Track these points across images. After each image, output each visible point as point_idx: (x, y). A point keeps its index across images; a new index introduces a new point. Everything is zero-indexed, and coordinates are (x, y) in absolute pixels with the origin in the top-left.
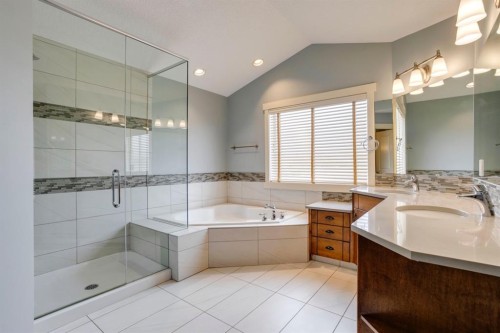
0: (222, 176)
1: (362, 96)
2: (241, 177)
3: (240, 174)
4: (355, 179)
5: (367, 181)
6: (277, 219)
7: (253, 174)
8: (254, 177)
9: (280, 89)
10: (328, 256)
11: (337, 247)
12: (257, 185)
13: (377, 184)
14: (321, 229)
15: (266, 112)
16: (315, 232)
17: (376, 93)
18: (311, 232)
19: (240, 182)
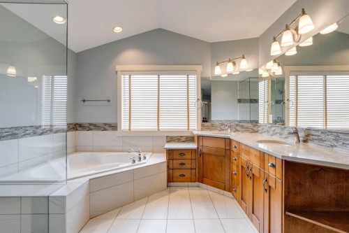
0: (71, 126)
1: (193, 72)
2: (92, 127)
3: (90, 124)
4: (188, 127)
5: (196, 128)
6: (143, 161)
7: (105, 124)
8: (106, 127)
9: (130, 57)
10: (181, 182)
11: (187, 173)
12: (110, 133)
13: (202, 130)
14: (176, 163)
15: (119, 73)
16: (171, 166)
17: (202, 72)
18: (168, 166)
19: (90, 132)
